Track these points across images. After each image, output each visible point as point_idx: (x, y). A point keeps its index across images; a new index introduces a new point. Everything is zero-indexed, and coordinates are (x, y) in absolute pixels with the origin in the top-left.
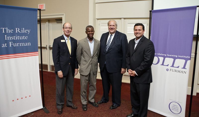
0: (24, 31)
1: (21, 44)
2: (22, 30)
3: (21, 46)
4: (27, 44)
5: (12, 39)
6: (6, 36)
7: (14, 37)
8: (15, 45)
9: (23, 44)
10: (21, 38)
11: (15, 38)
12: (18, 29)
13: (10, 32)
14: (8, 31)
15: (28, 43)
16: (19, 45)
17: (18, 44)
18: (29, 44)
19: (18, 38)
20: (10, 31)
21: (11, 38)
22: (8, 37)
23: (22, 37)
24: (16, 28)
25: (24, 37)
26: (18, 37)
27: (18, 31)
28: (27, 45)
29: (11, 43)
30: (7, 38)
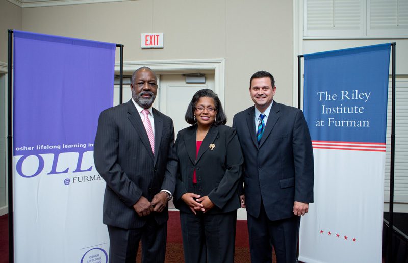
0: (356, 96)
1: (349, 123)
2: (353, 94)
3: (349, 127)
4: (362, 124)
5: (334, 112)
6: (323, 106)
7: (337, 108)
8: (337, 124)
9: (353, 123)
10: (350, 111)
11: (339, 110)
12: (345, 94)
13: (331, 98)
14: (328, 97)
15: (364, 122)
16: (345, 124)
17: (342, 122)
18: (365, 124)
19: (343, 110)
20: (333, 98)
21: (332, 111)
22: (327, 109)
23: (352, 108)
24: (343, 92)
25: (356, 108)
26: (345, 108)
27: (345, 97)
28: (361, 126)
29: (331, 120)
30: (325, 111)
